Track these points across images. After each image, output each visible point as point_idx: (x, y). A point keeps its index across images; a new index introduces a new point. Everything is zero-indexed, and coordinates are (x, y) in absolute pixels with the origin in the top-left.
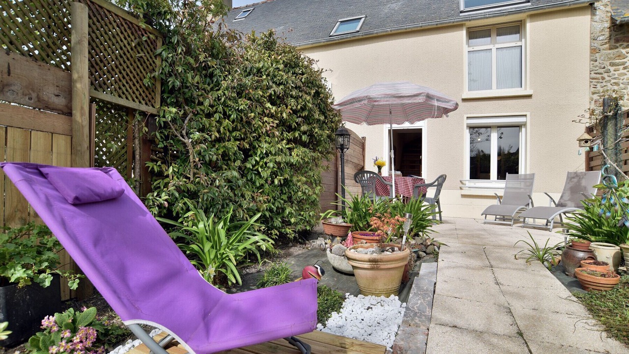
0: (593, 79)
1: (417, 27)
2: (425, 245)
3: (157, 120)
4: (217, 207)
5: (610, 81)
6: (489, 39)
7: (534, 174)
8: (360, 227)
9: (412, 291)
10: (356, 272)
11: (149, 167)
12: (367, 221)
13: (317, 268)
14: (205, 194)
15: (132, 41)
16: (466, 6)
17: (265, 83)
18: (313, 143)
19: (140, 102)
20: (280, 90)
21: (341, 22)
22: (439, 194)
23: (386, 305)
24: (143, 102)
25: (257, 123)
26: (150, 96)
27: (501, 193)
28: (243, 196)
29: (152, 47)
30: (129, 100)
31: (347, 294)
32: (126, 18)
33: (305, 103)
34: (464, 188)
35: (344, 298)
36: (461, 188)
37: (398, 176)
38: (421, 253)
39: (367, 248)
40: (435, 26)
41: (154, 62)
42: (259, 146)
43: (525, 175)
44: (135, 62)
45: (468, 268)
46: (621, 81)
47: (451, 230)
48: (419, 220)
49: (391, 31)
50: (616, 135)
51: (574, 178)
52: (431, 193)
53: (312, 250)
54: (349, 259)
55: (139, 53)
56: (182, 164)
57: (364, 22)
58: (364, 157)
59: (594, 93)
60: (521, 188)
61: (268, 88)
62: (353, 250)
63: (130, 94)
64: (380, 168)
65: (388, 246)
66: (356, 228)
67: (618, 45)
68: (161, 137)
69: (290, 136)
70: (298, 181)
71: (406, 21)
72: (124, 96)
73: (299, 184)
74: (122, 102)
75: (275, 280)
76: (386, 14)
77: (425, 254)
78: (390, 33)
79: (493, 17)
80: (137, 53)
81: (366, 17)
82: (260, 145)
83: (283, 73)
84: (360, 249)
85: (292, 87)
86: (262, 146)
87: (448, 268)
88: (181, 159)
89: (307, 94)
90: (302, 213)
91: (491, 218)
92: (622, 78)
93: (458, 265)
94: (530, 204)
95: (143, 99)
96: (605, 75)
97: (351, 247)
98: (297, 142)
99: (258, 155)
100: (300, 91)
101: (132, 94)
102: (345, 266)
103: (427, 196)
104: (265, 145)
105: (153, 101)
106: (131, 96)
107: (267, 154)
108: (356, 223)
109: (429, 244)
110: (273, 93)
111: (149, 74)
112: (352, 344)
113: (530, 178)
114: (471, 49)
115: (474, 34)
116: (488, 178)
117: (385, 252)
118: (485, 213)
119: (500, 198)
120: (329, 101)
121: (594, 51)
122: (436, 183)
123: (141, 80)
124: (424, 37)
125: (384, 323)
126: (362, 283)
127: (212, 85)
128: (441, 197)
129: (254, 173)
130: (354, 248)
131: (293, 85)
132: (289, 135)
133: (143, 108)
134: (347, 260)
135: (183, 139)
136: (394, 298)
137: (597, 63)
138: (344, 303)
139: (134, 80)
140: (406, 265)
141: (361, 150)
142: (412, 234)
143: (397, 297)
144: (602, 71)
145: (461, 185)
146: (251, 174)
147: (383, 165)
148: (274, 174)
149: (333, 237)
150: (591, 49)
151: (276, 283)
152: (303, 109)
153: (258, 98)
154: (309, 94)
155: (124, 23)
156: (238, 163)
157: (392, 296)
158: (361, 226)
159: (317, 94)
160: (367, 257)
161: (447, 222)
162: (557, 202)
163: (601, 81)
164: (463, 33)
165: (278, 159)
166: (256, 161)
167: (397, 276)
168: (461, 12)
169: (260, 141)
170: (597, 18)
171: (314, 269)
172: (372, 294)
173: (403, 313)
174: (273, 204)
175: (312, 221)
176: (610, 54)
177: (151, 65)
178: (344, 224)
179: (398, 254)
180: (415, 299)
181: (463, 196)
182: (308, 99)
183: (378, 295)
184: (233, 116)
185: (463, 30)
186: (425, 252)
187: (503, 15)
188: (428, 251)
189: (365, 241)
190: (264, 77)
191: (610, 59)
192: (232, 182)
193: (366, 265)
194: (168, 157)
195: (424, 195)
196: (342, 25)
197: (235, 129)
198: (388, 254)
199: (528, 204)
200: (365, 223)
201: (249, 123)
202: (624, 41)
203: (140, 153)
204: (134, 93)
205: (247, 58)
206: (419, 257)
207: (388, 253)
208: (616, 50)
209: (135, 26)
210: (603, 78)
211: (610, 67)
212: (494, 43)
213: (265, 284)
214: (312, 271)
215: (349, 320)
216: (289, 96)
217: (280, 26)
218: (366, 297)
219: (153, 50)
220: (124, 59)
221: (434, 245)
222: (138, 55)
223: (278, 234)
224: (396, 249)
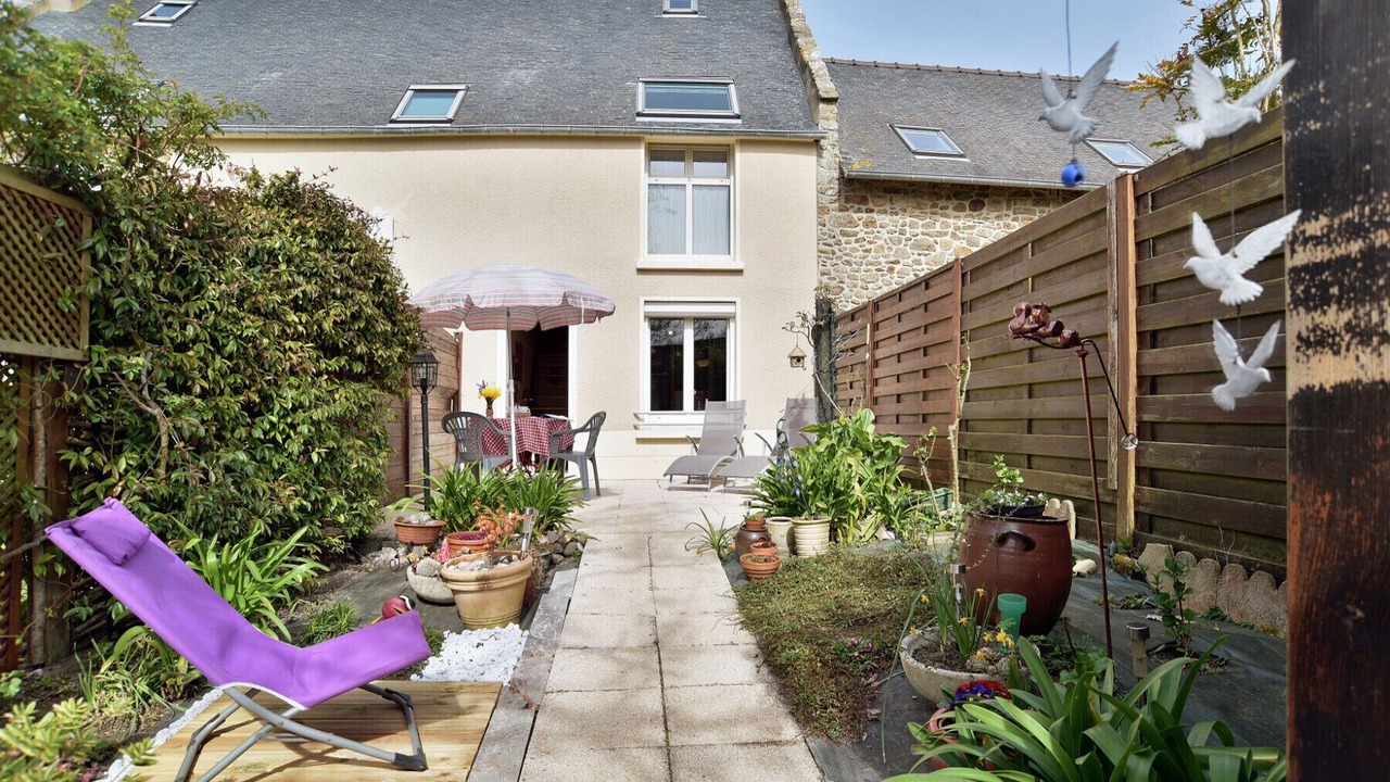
0: (822, 252)
1: (563, 131)
2: (562, 544)
3: (88, 372)
4: (215, 520)
5: (841, 257)
6: (681, 165)
7: (744, 402)
8: (457, 524)
9: (537, 614)
10: (460, 598)
11: (70, 461)
12: (469, 512)
13: (404, 600)
14: (199, 501)
15: (35, 230)
16: (648, 106)
17: (285, 278)
18: (375, 373)
19: (51, 342)
20: (312, 289)
21: (416, 91)
22: (594, 446)
23: (502, 637)
24: (57, 341)
25: (272, 354)
26: (68, 328)
27: (697, 433)
28: (255, 493)
29: (72, 234)
30: (31, 342)
31: (446, 633)
32: (24, 190)
33: (360, 307)
34: (641, 427)
35: (442, 639)
36: (636, 427)
37: (523, 415)
38: (555, 556)
39: (472, 561)
40: (594, 134)
41: (75, 263)
42: (279, 396)
43: (735, 402)
44: (41, 268)
45: (619, 572)
46: (854, 260)
47: (612, 508)
48: (553, 504)
49: (515, 131)
50: (830, 353)
51: (794, 408)
52: (580, 443)
53: (375, 571)
54: (446, 580)
55: (48, 250)
56: (135, 447)
57: (463, 101)
58: (459, 371)
59: (823, 274)
60: (728, 424)
61: (291, 285)
62: (452, 567)
63: (31, 329)
64: (490, 401)
65: (503, 554)
66: (451, 525)
67: (848, 206)
68: (97, 404)
69: (333, 364)
70: (349, 447)
71: (544, 114)
72: (21, 336)
73: (350, 453)
74: (20, 348)
75: (330, 629)
76: (507, 90)
77: (562, 558)
78: (512, 134)
79: (687, 134)
80: (44, 250)
81: (468, 89)
82: (280, 392)
83: (317, 255)
84: (462, 564)
85: (334, 278)
86: (285, 395)
87: (590, 575)
88: (132, 439)
89: (360, 289)
90: (355, 505)
91: (680, 480)
92: (854, 255)
93: (607, 569)
94: (739, 452)
95: (57, 335)
96: (836, 248)
97: (450, 561)
98: (343, 375)
99: (275, 412)
100: (348, 285)
101: (36, 329)
102: (438, 591)
103: (575, 449)
104: (290, 394)
105: (74, 336)
106: (35, 333)
107: (294, 409)
108: (452, 518)
109: (568, 540)
110: (301, 295)
111: (68, 288)
112: (461, 687)
113: (741, 407)
114: (653, 181)
115: (656, 154)
116: (680, 407)
117: (500, 565)
118: (670, 473)
119: (694, 441)
120: (400, 291)
121: (822, 210)
122: (589, 427)
123: (52, 299)
124: (573, 150)
125: (500, 659)
126: (466, 613)
127: (186, 291)
128: (598, 450)
129: (268, 448)
130: (453, 563)
131: (336, 276)
132: (330, 363)
133: (60, 352)
134: (442, 583)
135: (149, 409)
136: (514, 627)
137: (825, 229)
138: (443, 644)
139: (40, 303)
140: (528, 580)
141: (454, 358)
142: (543, 526)
143: (518, 626)
144: (832, 241)
145: (636, 422)
146: (263, 450)
147: (497, 395)
148: (308, 444)
149: (410, 546)
150: (819, 208)
151: (333, 633)
152: (355, 317)
153: (274, 308)
154: (363, 288)
155: (20, 200)
156: (241, 432)
157: (511, 624)
158: (461, 522)
159: (380, 283)
160: (475, 574)
161: (609, 493)
162: (773, 447)
163: (831, 256)
164: (642, 152)
165: (317, 415)
166: (271, 423)
167: (517, 595)
168: (639, 115)
169: (279, 387)
170: (824, 162)
171: (400, 601)
172: (483, 626)
173: (523, 643)
174: (305, 497)
175: (372, 516)
176: (840, 217)
177: (70, 268)
178: (432, 523)
179: (517, 565)
180: (539, 624)
181: (640, 441)
182: (364, 300)
183: (489, 627)
184: (231, 347)
185: (640, 148)
186: (562, 554)
187: (701, 135)
188: (567, 552)
189: (467, 549)
190: (283, 267)
191: (841, 225)
192: (234, 471)
193: (473, 586)
194: (108, 439)
195: (570, 448)
196: (416, 97)
197: (234, 371)
198: (502, 567)
199: (736, 452)
200: (467, 517)
201: (259, 357)
202: (854, 202)
203: (46, 435)
204: (39, 326)
205: (247, 228)
206: (552, 564)
207: (503, 565)
208: (847, 213)
209: (40, 201)
210: (834, 253)
211: (840, 237)
212: (688, 174)
213: (313, 637)
214: (398, 605)
215: (453, 664)
216: (330, 297)
217: (271, 70)
218: (474, 632)
219: (75, 240)
220: (19, 265)
221: (577, 541)
222: (47, 255)
223: (320, 551)
224: (514, 557)
